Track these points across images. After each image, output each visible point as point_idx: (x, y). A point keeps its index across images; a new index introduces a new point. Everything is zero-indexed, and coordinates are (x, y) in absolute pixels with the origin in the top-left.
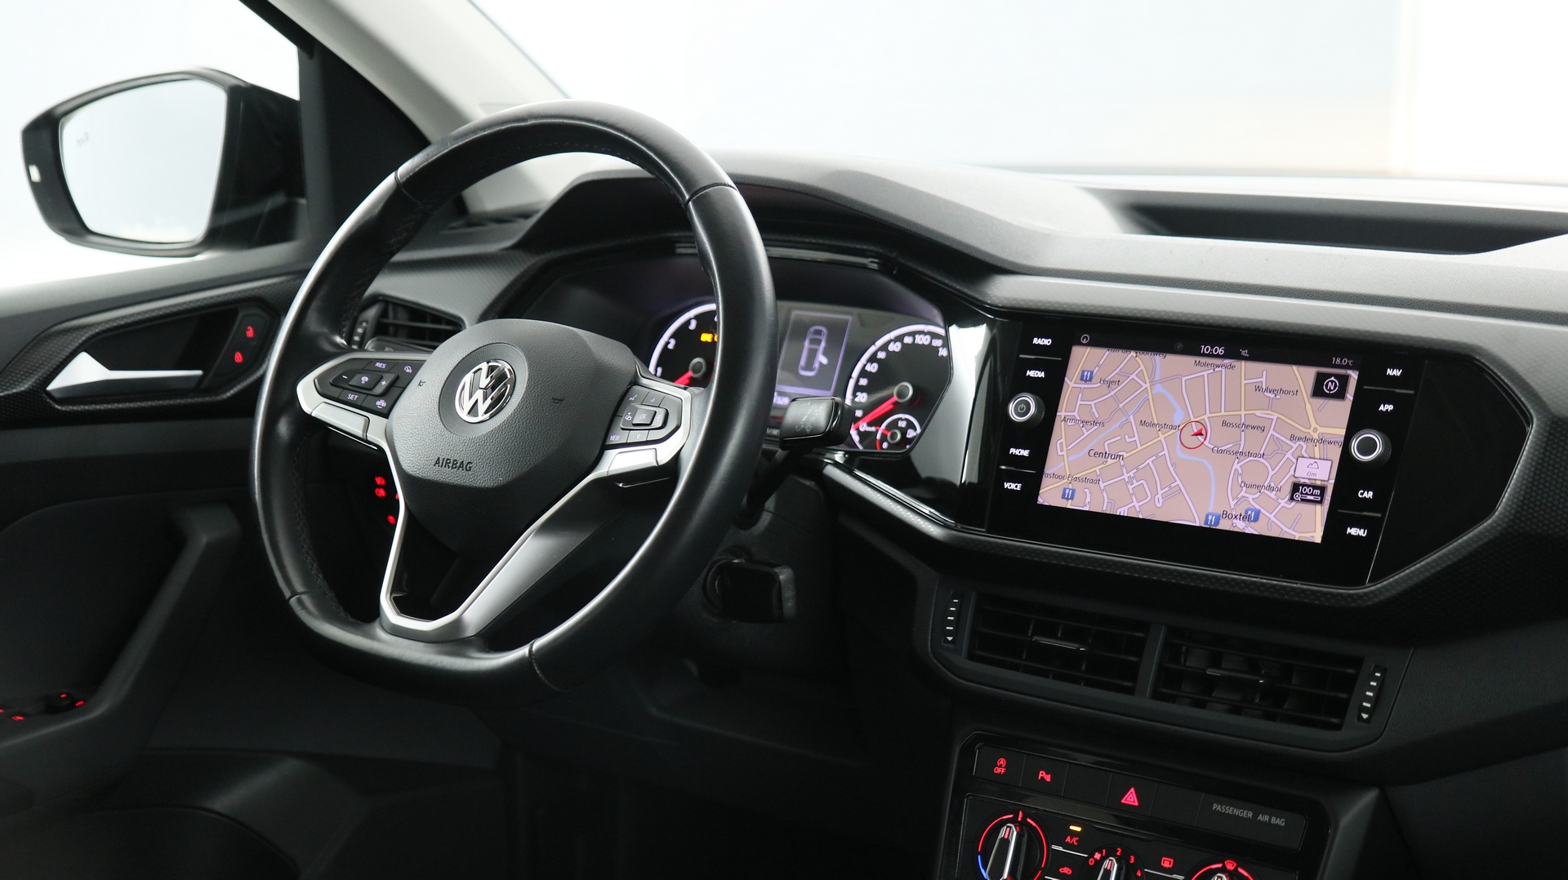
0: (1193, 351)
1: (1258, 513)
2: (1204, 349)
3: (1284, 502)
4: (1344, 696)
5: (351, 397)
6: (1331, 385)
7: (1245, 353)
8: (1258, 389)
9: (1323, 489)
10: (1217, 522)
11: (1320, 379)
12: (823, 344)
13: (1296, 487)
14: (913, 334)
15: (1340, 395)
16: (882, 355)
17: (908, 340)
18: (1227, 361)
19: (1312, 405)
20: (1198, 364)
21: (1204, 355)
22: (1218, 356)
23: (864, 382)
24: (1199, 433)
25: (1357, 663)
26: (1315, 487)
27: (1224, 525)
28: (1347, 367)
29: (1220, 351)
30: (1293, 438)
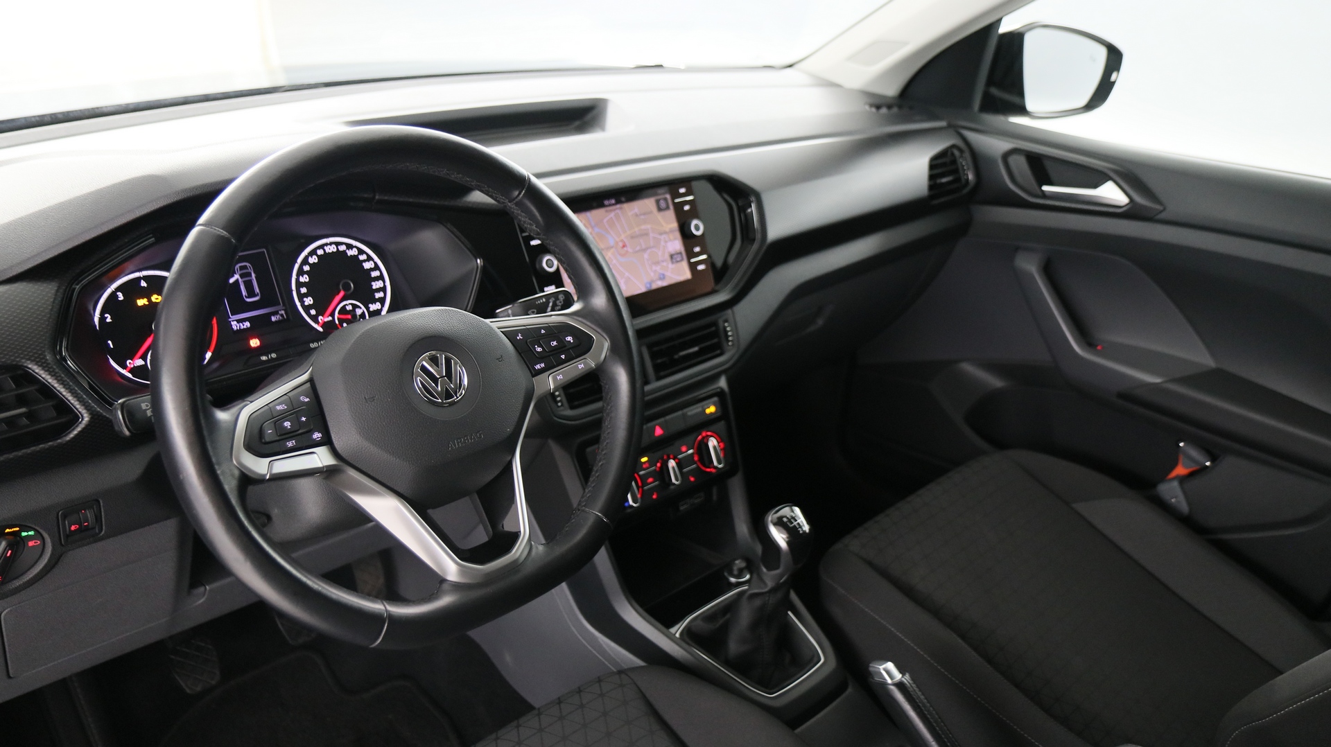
0: (601, 205)
1: (663, 275)
2: (606, 202)
3: (671, 266)
4: (715, 340)
5: (290, 444)
6: (663, 204)
7: (623, 199)
8: (637, 215)
9: (681, 253)
10: (651, 286)
11: (658, 202)
12: (253, 275)
13: (672, 256)
14: (322, 247)
15: (668, 208)
16: (306, 268)
17: (320, 252)
18: (618, 206)
19: (660, 216)
20: (607, 211)
21: (607, 206)
22: (613, 205)
23: (304, 290)
24: (624, 246)
25: (715, 324)
26: (678, 254)
27: (654, 286)
28: (664, 194)
29: (613, 201)
30: (661, 234)
